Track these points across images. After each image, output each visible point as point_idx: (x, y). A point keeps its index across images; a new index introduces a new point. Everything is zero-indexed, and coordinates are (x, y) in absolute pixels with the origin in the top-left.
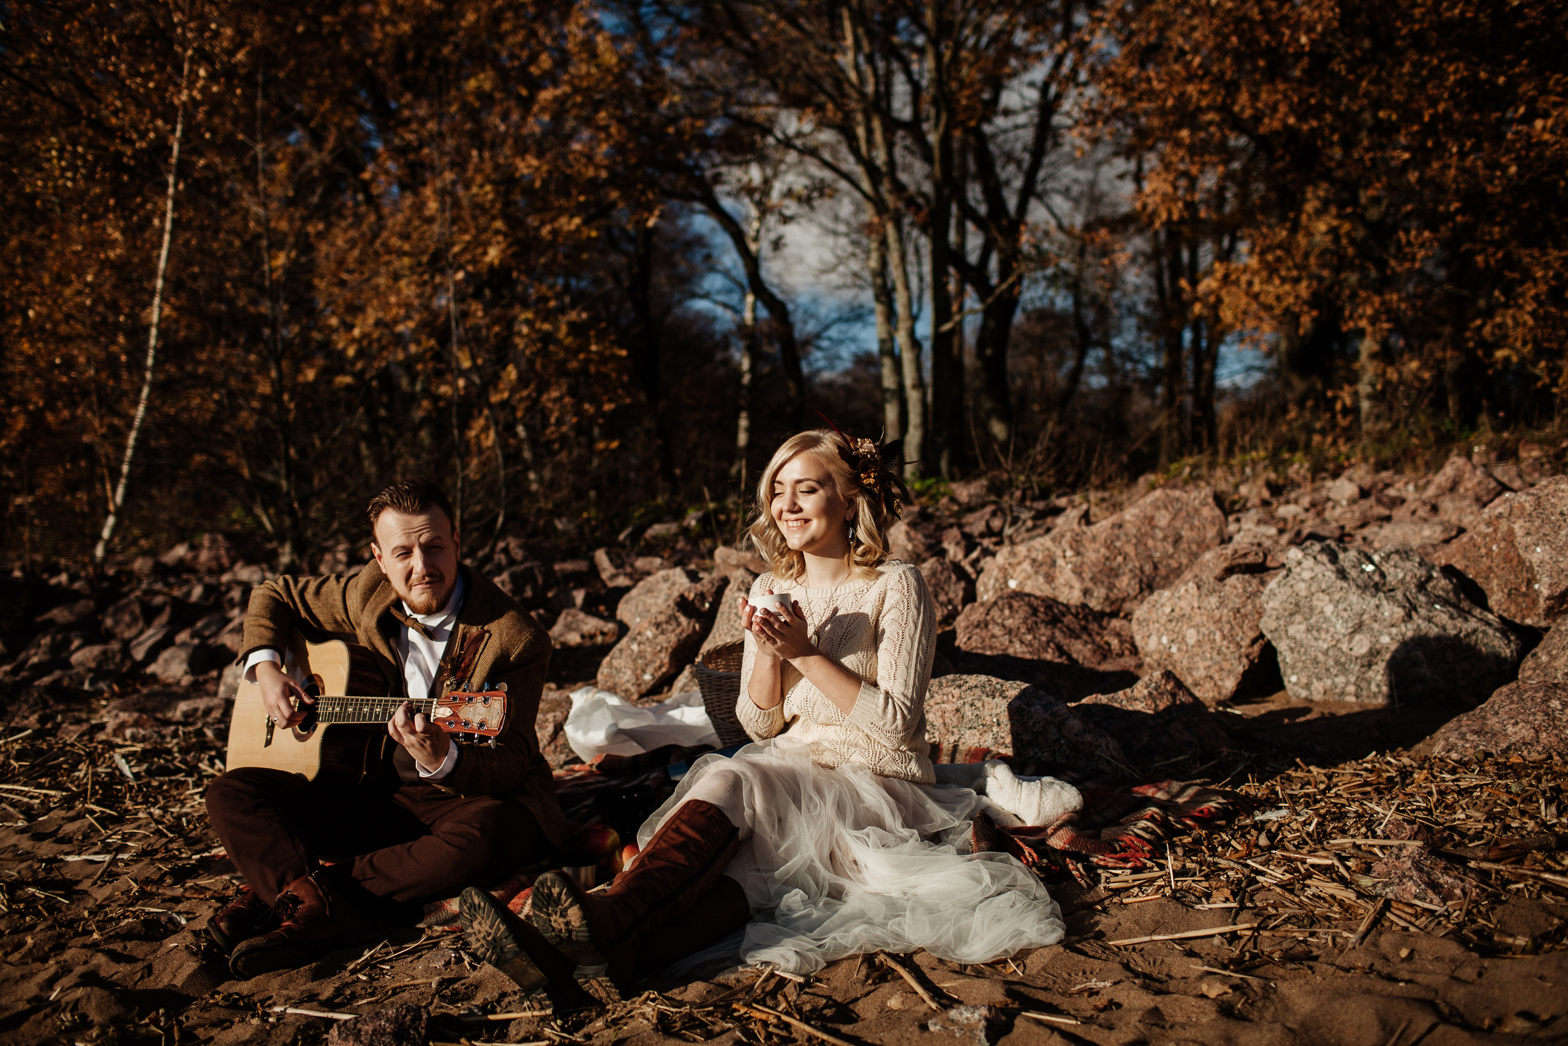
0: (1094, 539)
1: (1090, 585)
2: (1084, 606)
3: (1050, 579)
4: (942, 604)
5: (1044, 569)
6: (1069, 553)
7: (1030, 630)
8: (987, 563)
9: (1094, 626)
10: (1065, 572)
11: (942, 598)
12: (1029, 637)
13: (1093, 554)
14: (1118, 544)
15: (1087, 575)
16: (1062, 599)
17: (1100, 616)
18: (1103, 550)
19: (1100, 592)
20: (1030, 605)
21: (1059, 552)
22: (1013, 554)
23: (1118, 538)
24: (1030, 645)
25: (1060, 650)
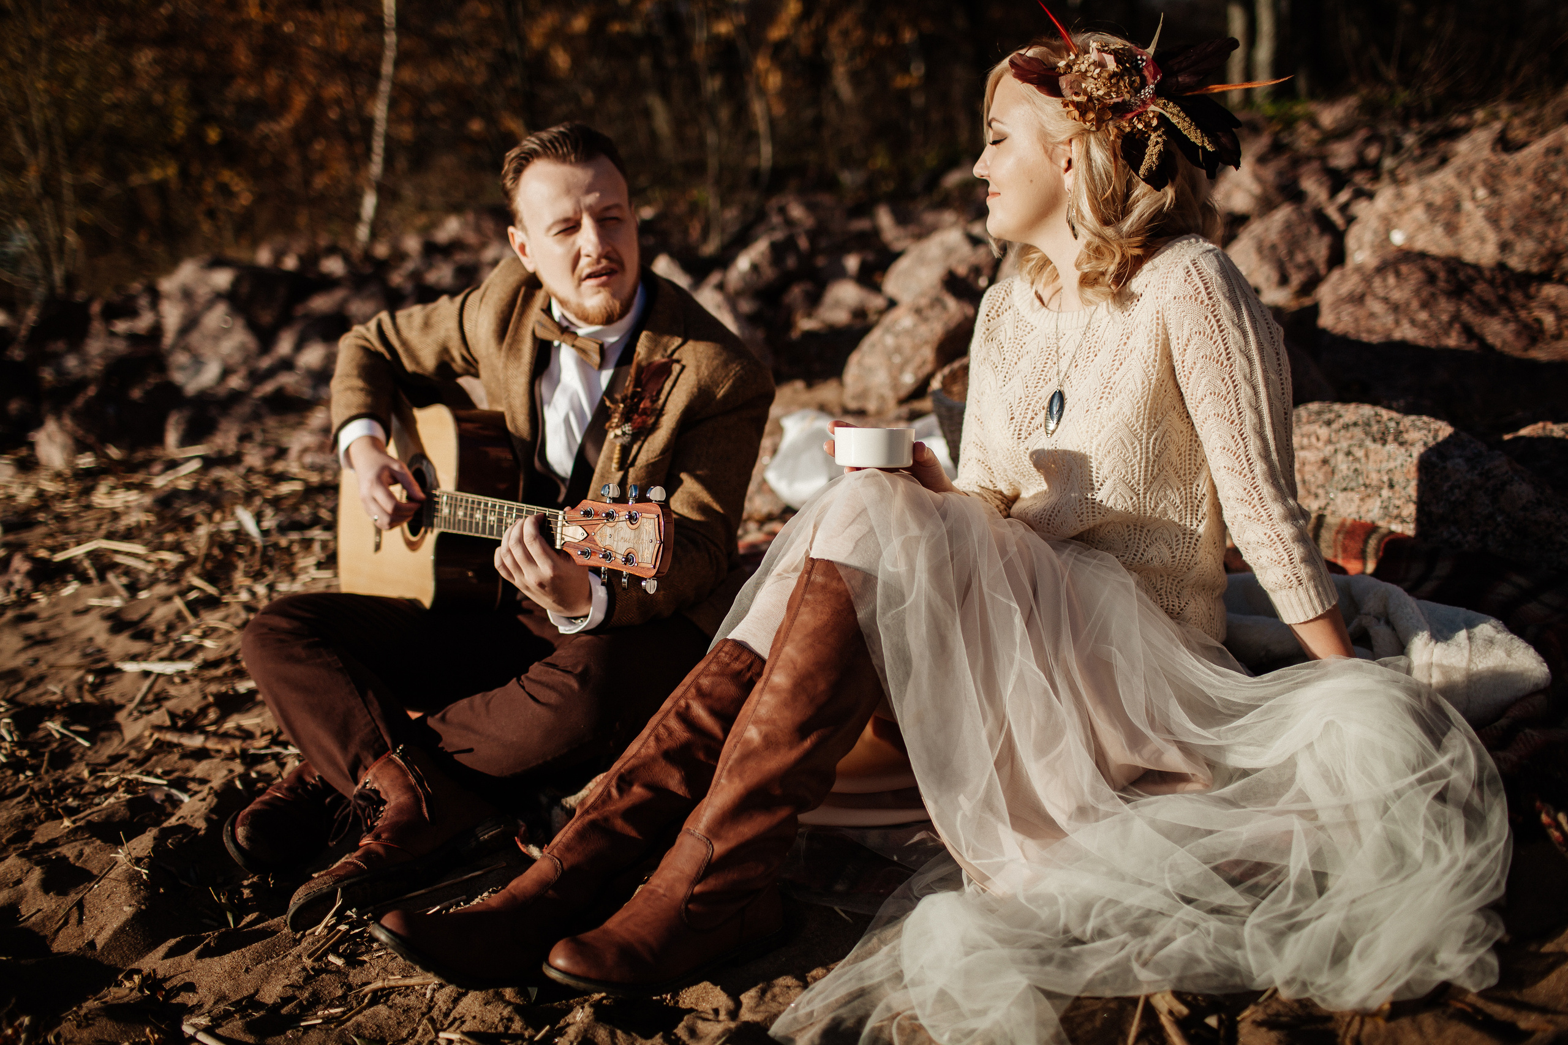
0: (1518, 171)
1: (1510, 236)
2: (1501, 266)
3: (1451, 229)
4: (1300, 268)
5: (1443, 217)
6: (1481, 193)
7: (1424, 305)
8: (1361, 208)
9: (1517, 296)
10: (1474, 219)
11: (1300, 258)
12: (1423, 316)
13: (1515, 193)
14: (1554, 177)
15: (1507, 222)
16: (1469, 257)
17: (1526, 281)
18: (1531, 187)
19: (1526, 246)
20: (1425, 270)
21: (1465, 192)
22: (1399, 196)
23: (1554, 168)
24: (1424, 326)
25: (1468, 331)
